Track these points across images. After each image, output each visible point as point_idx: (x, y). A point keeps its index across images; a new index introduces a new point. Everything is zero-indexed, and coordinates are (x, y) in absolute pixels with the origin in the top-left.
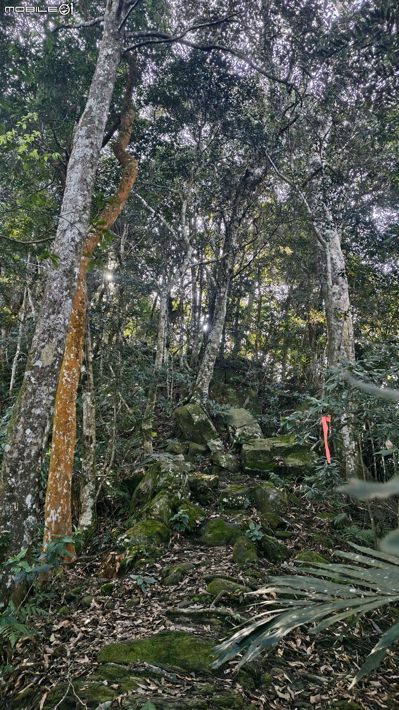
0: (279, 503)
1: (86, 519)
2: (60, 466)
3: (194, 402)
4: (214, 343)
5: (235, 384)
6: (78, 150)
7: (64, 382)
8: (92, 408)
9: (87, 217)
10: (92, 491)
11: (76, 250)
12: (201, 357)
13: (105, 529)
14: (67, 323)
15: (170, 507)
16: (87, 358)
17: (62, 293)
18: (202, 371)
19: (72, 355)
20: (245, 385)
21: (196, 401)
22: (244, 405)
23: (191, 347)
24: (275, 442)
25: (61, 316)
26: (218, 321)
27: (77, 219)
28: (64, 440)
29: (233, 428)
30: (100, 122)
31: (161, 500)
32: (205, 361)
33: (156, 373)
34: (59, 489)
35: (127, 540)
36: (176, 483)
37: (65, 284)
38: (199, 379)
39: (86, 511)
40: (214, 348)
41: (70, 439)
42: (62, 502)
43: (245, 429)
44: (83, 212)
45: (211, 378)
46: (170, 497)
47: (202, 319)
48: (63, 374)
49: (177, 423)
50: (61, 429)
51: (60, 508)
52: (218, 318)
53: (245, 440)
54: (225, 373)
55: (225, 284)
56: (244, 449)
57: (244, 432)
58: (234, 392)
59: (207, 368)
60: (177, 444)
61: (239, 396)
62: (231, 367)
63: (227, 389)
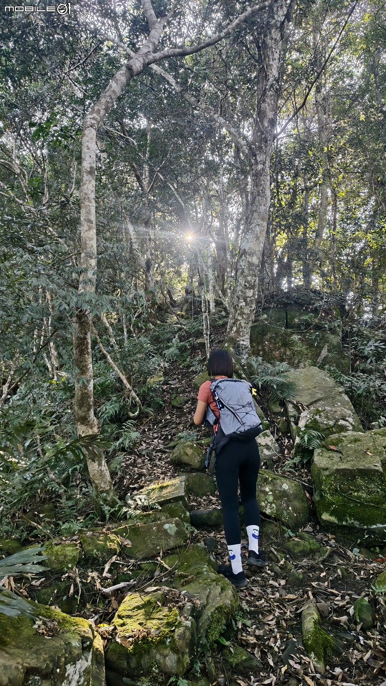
4: (252, 254)
5: (302, 328)
18: (235, 308)
20: (319, 328)
22: (320, 360)
29: (296, 407)
32: (239, 288)
40: (253, 264)
43: (318, 412)
45: (253, 318)
52: (256, 210)
53: (319, 437)
54: (286, 313)
55: (264, 148)
56: (316, 463)
57: (317, 417)
58: (303, 341)
59: (242, 301)
60: (188, 446)
61: (311, 345)
62: (295, 302)
63: (290, 336)
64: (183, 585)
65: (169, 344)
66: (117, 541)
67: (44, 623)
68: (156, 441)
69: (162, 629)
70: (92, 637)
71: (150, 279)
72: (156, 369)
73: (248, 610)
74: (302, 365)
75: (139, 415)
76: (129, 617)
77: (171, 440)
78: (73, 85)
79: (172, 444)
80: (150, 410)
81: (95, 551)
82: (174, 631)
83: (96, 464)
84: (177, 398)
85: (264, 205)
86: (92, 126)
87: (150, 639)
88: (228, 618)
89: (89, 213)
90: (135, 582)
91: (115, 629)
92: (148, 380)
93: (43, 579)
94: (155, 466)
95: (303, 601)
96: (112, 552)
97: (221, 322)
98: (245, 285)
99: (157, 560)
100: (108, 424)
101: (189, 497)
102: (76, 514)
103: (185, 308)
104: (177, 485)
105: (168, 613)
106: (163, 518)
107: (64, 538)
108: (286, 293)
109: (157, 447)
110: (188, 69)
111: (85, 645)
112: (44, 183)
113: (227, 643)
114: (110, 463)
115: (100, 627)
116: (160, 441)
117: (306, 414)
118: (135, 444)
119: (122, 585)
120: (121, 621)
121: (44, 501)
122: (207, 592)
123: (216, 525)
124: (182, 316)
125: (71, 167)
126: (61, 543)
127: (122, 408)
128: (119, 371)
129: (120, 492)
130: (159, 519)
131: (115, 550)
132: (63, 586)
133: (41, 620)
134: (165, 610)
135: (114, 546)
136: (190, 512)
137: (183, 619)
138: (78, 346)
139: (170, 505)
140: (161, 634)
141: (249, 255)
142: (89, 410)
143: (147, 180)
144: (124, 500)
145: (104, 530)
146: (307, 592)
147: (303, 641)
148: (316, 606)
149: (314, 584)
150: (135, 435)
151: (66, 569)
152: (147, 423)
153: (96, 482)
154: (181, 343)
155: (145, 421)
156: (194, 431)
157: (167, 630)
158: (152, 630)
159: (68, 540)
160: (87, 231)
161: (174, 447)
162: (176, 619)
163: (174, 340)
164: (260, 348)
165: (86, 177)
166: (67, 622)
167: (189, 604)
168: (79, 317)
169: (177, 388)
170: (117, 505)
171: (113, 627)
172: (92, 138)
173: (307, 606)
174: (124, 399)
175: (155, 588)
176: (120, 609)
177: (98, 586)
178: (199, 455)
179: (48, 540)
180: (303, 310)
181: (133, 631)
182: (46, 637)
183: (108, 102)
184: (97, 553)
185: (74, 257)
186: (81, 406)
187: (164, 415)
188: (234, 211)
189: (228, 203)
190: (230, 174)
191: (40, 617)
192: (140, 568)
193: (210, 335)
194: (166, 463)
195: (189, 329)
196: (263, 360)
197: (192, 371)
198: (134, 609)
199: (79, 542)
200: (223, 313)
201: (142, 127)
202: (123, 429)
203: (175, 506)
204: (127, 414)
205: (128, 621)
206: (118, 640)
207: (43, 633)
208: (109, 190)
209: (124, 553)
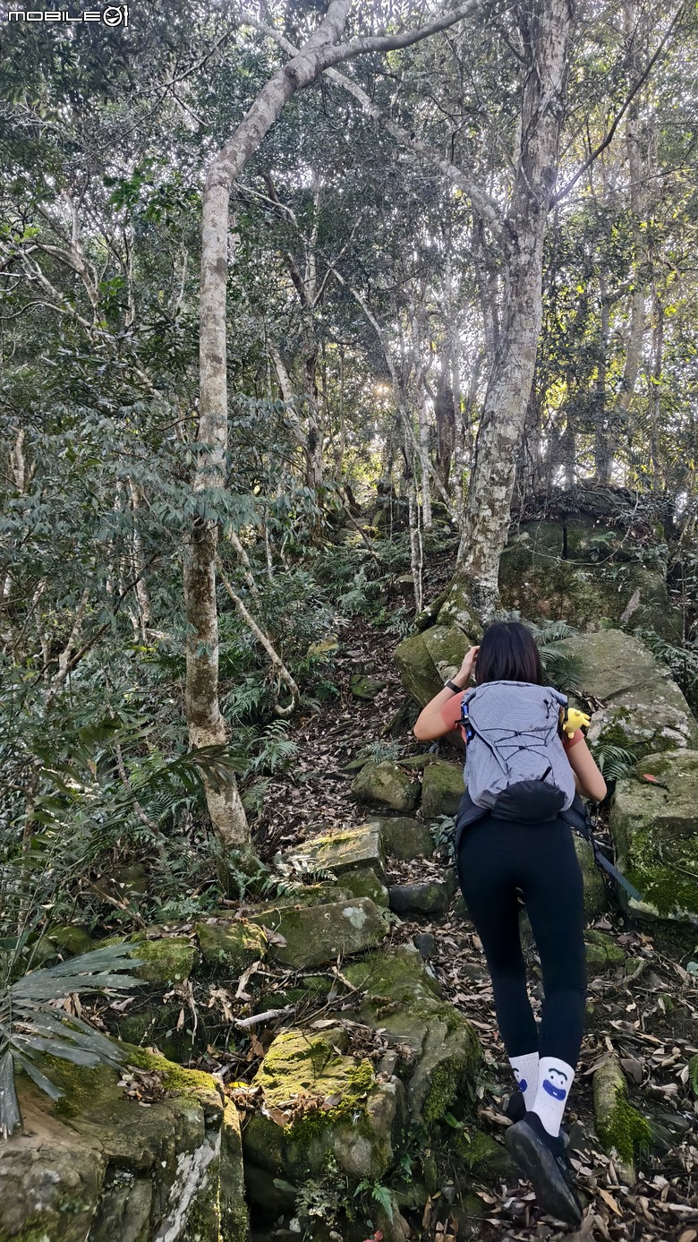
3: (449, 620)
4: (505, 421)
5: (594, 557)
18: (472, 519)
20: (625, 558)
21: (454, 617)
22: (625, 617)
26: (514, 347)
29: (582, 703)
32: (480, 483)
38: (464, 545)
40: (507, 440)
43: (623, 713)
45: (505, 538)
52: (515, 339)
53: (625, 759)
54: (565, 530)
55: (532, 222)
56: (620, 806)
57: (622, 722)
58: (594, 581)
59: (487, 507)
60: (384, 769)
61: (609, 590)
62: (581, 510)
63: (570, 572)
64: (379, 1019)
65: (349, 585)
66: (261, 936)
67: (138, 1079)
68: (324, 757)
69: (344, 1095)
70: (221, 1106)
71: (314, 465)
72: (325, 629)
73: (497, 1067)
74: (591, 626)
75: (294, 711)
76: (284, 1071)
77: (352, 757)
78: (181, 108)
79: (354, 764)
80: (313, 703)
81: (222, 952)
82: (366, 1099)
83: (221, 798)
84: (363, 682)
85: (531, 330)
86: (221, 183)
87: (323, 1113)
88: (461, 1081)
89: (213, 343)
90: (293, 1010)
91: (260, 1092)
92: (311, 648)
93: (131, 999)
94: (324, 803)
95: (596, 1053)
96: (252, 956)
97: (442, 546)
98: (492, 479)
99: (332, 972)
100: (239, 726)
101: (386, 860)
102: (183, 884)
103: (377, 518)
104: (365, 838)
105: (354, 1068)
106: (342, 897)
107: (166, 928)
108: (564, 494)
109: (327, 769)
110: (392, 76)
111: (210, 1120)
112: (127, 289)
113: (459, 1125)
114: (244, 795)
115: (233, 1088)
116: (331, 758)
117: (601, 717)
118: (287, 762)
119: (270, 1013)
120: (270, 1079)
121: (126, 860)
122: (423, 1033)
123: (434, 912)
124: (372, 534)
125: (175, 260)
126: (161, 937)
127: (264, 698)
128: (259, 632)
129: (262, 848)
130: (334, 899)
131: (257, 951)
132: (165, 1011)
133: (131, 1072)
134: (349, 1063)
135: (256, 945)
136: (388, 888)
137: (382, 1079)
138: (193, 587)
139: (352, 874)
140: (342, 1105)
141: (501, 422)
142: (210, 701)
143: (312, 284)
144: (271, 862)
145: (237, 916)
146: (602, 1039)
147: (596, 1126)
148: (620, 1064)
149: (615, 1024)
150: (288, 747)
151: (170, 983)
152: (308, 725)
153: (221, 828)
154: (370, 583)
155: (304, 721)
156: (394, 742)
157: (353, 1098)
158: (327, 1097)
159: (174, 931)
160: (210, 376)
161: (358, 770)
162: (369, 1079)
163: (357, 577)
164: (515, 593)
165: (210, 278)
166: (178, 1078)
167: (392, 1053)
168: (196, 535)
169: (363, 664)
170: (259, 872)
171: (256, 1089)
172: (221, 206)
173: (603, 1064)
174: (268, 682)
175: (329, 1022)
176: (268, 1056)
177: (228, 1015)
178: (403, 785)
179: (137, 929)
180: (597, 525)
181: (292, 1098)
182: (141, 1103)
183: (251, 138)
184: (225, 956)
185: (180, 424)
186: (196, 693)
187: (339, 711)
188: (470, 340)
189: (458, 327)
190: (464, 273)
191: (130, 1067)
192: (302, 986)
193: (423, 569)
194: (343, 798)
195: (384, 556)
196: (521, 616)
197: (389, 634)
198: (293, 1058)
199: (194, 935)
200: (447, 529)
201: (304, 185)
202: (265, 735)
203: (362, 876)
204: (272, 709)
205: (283, 1078)
206: (266, 1112)
207: (136, 1097)
208: (244, 301)
209: (272, 957)
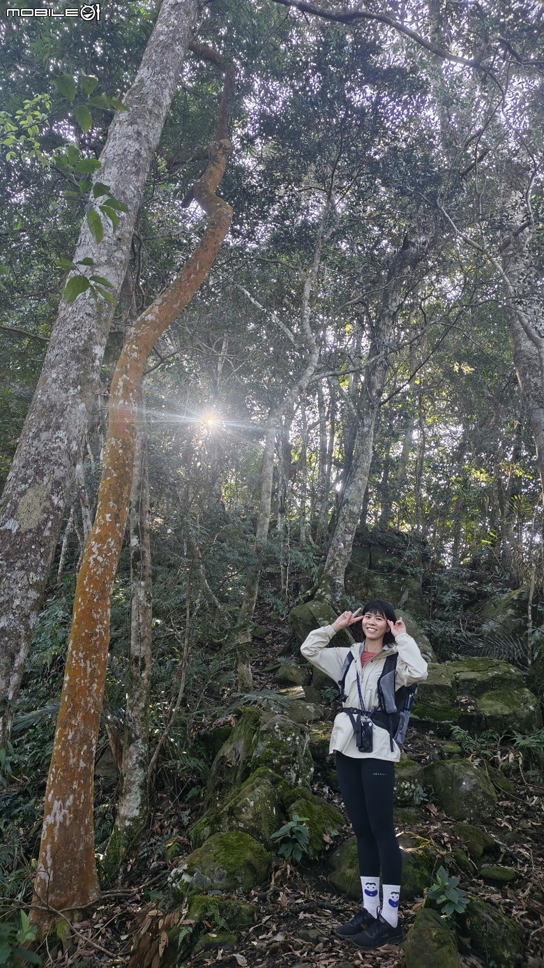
0: (480, 797)
1: (130, 807)
2: (75, 716)
3: (321, 598)
4: (354, 504)
5: (386, 570)
6: (113, 144)
7: (92, 562)
8: (146, 608)
9: (123, 257)
10: (142, 755)
11: (99, 313)
12: (332, 528)
13: (162, 827)
14: (75, 448)
15: (274, 803)
16: (141, 523)
17: (67, 391)
18: (334, 549)
19: (108, 516)
20: (402, 572)
21: (324, 597)
23: (317, 514)
24: (457, 669)
25: (61, 434)
26: (359, 470)
27: (104, 259)
28: (85, 668)
30: (157, 102)
31: (257, 790)
32: (339, 532)
33: (258, 551)
34: (72, 761)
35: (186, 878)
36: (287, 753)
37: (73, 375)
38: (329, 561)
39: (130, 791)
41: (96, 666)
42: (75, 786)
44: (115, 248)
45: (349, 559)
46: (275, 782)
47: (334, 476)
48: (90, 549)
49: (294, 630)
50: (81, 648)
51: (71, 797)
52: (360, 466)
54: (371, 554)
55: (370, 413)
58: (385, 583)
60: (293, 667)
62: (379, 543)
63: (372, 577)
77: (264, 666)
79: (267, 669)
85: (367, 462)
108: (370, 533)
141: (351, 504)
161: (273, 670)
178: (303, 675)
180: (387, 552)
